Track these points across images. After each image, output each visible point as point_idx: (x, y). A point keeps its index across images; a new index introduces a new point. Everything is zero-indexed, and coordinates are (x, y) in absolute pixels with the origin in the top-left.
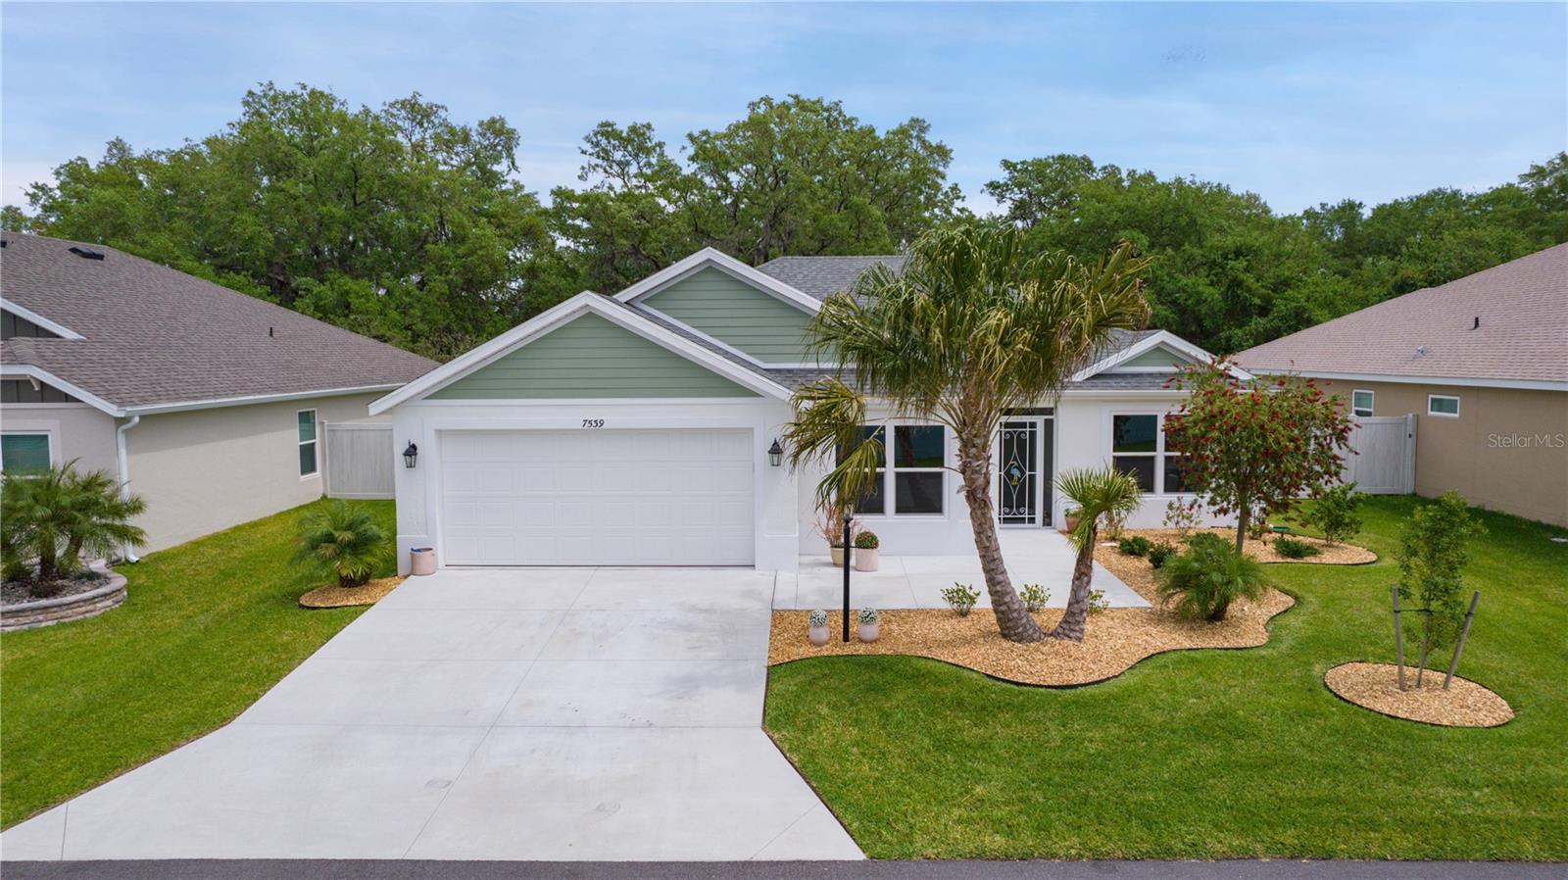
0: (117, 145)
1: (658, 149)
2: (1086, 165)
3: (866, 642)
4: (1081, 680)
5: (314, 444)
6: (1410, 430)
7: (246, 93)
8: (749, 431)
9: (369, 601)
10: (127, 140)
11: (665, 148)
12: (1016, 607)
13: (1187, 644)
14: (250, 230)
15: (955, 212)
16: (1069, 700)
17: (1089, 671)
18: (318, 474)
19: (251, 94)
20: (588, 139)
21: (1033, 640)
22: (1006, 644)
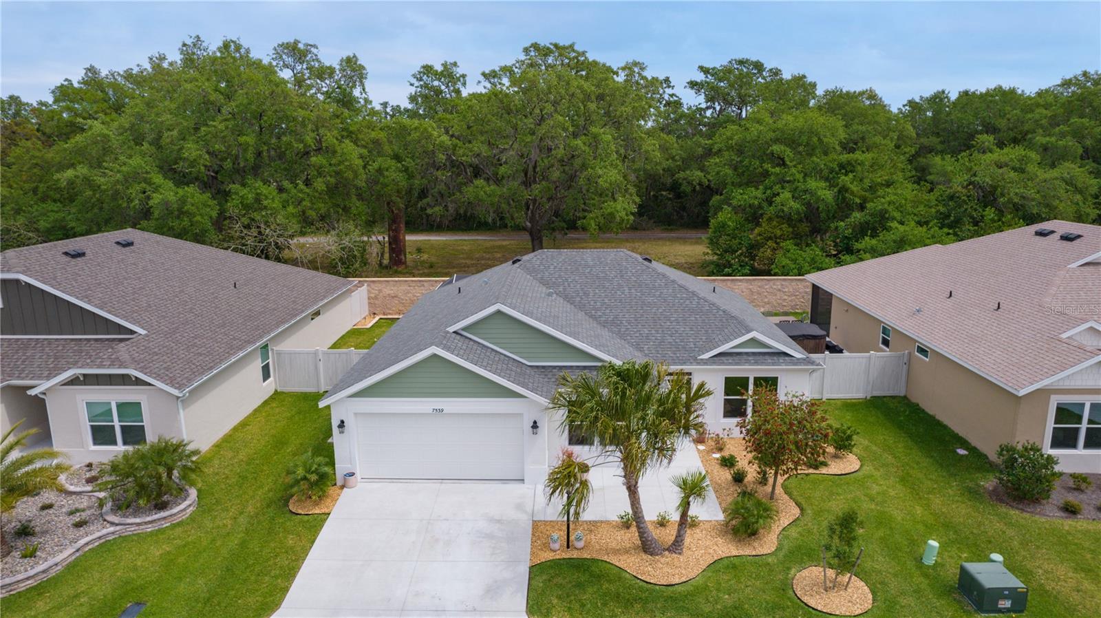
0: (91, 70)
1: (461, 79)
2: (759, 66)
3: (578, 549)
4: (677, 581)
5: (268, 363)
6: (905, 360)
7: (181, 44)
8: (521, 415)
9: (327, 511)
10: (97, 66)
11: (467, 78)
12: (650, 539)
13: (735, 553)
14: (194, 154)
15: (666, 97)
16: (670, 597)
17: (681, 575)
18: (271, 379)
19: (184, 45)
20: (414, 76)
21: (657, 555)
22: (645, 556)
